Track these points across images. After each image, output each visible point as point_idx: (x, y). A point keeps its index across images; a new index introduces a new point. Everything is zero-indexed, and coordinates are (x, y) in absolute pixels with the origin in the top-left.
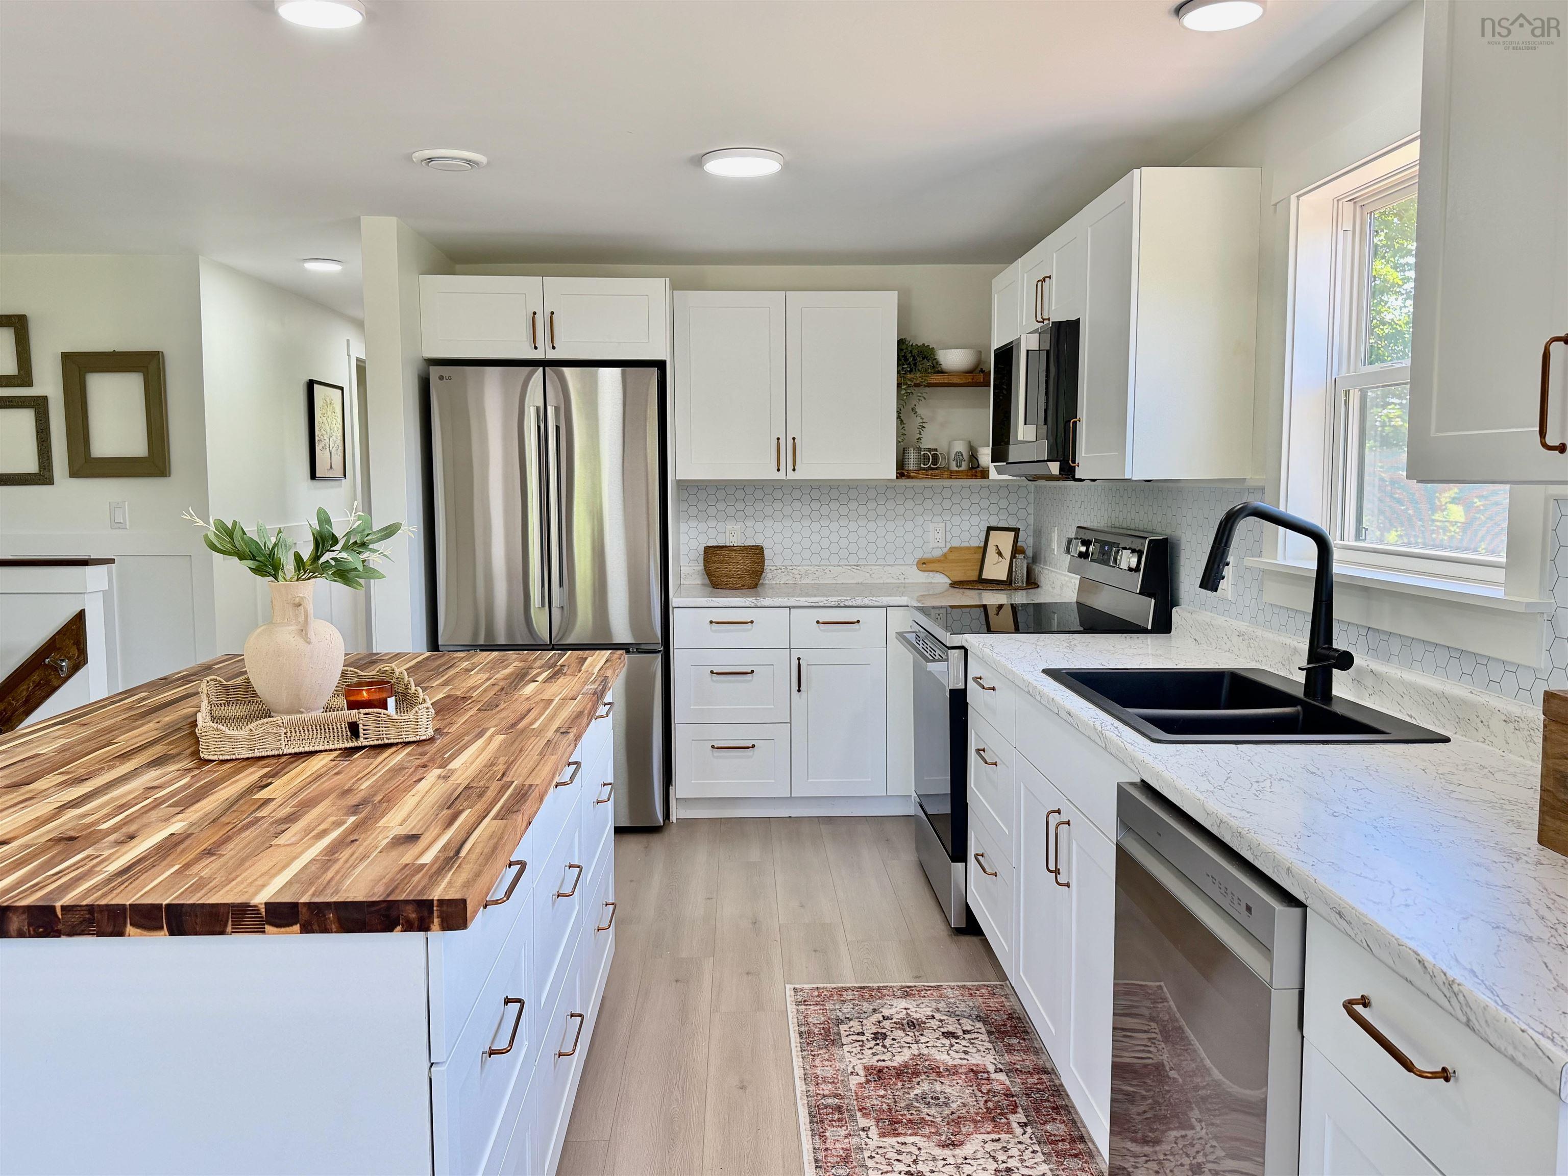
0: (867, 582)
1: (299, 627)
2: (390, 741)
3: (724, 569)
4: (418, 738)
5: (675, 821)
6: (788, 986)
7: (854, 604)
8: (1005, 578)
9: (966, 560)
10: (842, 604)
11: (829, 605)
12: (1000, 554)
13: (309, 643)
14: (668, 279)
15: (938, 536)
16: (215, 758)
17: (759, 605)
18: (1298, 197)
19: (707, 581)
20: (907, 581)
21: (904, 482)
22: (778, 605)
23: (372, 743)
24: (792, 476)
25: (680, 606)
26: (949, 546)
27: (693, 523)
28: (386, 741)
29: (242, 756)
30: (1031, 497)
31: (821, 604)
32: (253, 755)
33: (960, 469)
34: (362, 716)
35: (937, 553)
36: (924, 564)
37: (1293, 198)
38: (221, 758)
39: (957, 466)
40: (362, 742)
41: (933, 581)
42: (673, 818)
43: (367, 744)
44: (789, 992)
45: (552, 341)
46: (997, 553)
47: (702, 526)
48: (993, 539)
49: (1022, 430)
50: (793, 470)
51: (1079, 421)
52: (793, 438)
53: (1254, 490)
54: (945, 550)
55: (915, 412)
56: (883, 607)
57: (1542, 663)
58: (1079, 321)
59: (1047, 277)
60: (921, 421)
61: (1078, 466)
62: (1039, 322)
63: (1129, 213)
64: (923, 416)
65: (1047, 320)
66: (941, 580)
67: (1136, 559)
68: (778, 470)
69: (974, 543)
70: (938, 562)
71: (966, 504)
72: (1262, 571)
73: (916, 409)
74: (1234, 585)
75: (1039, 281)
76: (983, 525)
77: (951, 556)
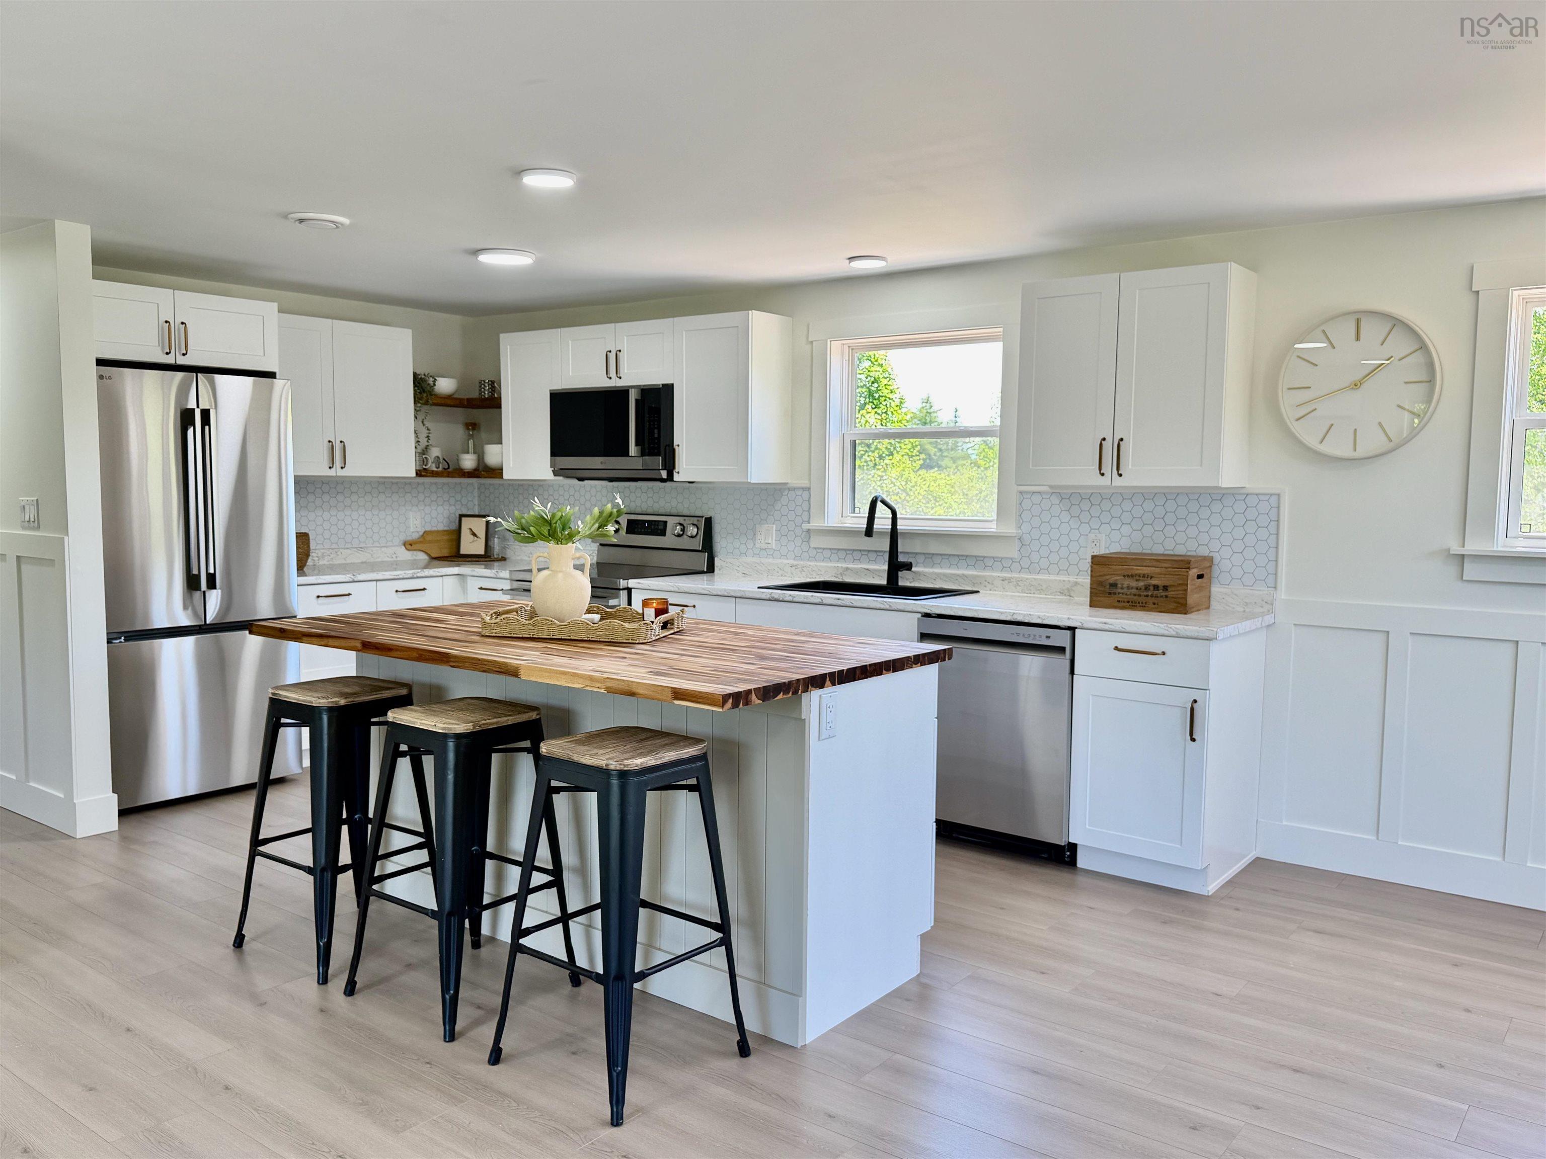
0: (370, 561)
7: (423, 575)
8: (482, 553)
9: (438, 541)
10: (415, 576)
11: (406, 577)
12: (474, 535)
14: (278, 303)
15: (415, 522)
17: (356, 579)
18: (831, 341)
20: (398, 559)
21: (421, 480)
22: (369, 579)
24: (341, 473)
26: (424, 530)
31: (401, 577)
36: (409, 545)
41: (416, 558)
45: (185, 349)
46: (472, 534)
48: (467, 523)
49: (633, 449)
50: (342, 468)
51: (678, 446)
52: (341, 442)
53: (794, 489)
54: (421, 533)
55: (424, 425)
56: (442, 576)
57: (1015, 554)
58: (673, 385)
59: (620, 351)
60: (428, 432)
61: (678, 473)
62: (610, 378)
63: (743, 334)
64: (429, 428)
65: (620, 378)
66: (422, 557)
67: (696, 530)
68: (330, 468)
69: (441, 527)
70: (421, 542)
71: (434, 497)
72: (809, 531)
73: (425, 423)
74: (777, 540)
75: (610, 351)
76: (446, 513)
77: (429, 538)
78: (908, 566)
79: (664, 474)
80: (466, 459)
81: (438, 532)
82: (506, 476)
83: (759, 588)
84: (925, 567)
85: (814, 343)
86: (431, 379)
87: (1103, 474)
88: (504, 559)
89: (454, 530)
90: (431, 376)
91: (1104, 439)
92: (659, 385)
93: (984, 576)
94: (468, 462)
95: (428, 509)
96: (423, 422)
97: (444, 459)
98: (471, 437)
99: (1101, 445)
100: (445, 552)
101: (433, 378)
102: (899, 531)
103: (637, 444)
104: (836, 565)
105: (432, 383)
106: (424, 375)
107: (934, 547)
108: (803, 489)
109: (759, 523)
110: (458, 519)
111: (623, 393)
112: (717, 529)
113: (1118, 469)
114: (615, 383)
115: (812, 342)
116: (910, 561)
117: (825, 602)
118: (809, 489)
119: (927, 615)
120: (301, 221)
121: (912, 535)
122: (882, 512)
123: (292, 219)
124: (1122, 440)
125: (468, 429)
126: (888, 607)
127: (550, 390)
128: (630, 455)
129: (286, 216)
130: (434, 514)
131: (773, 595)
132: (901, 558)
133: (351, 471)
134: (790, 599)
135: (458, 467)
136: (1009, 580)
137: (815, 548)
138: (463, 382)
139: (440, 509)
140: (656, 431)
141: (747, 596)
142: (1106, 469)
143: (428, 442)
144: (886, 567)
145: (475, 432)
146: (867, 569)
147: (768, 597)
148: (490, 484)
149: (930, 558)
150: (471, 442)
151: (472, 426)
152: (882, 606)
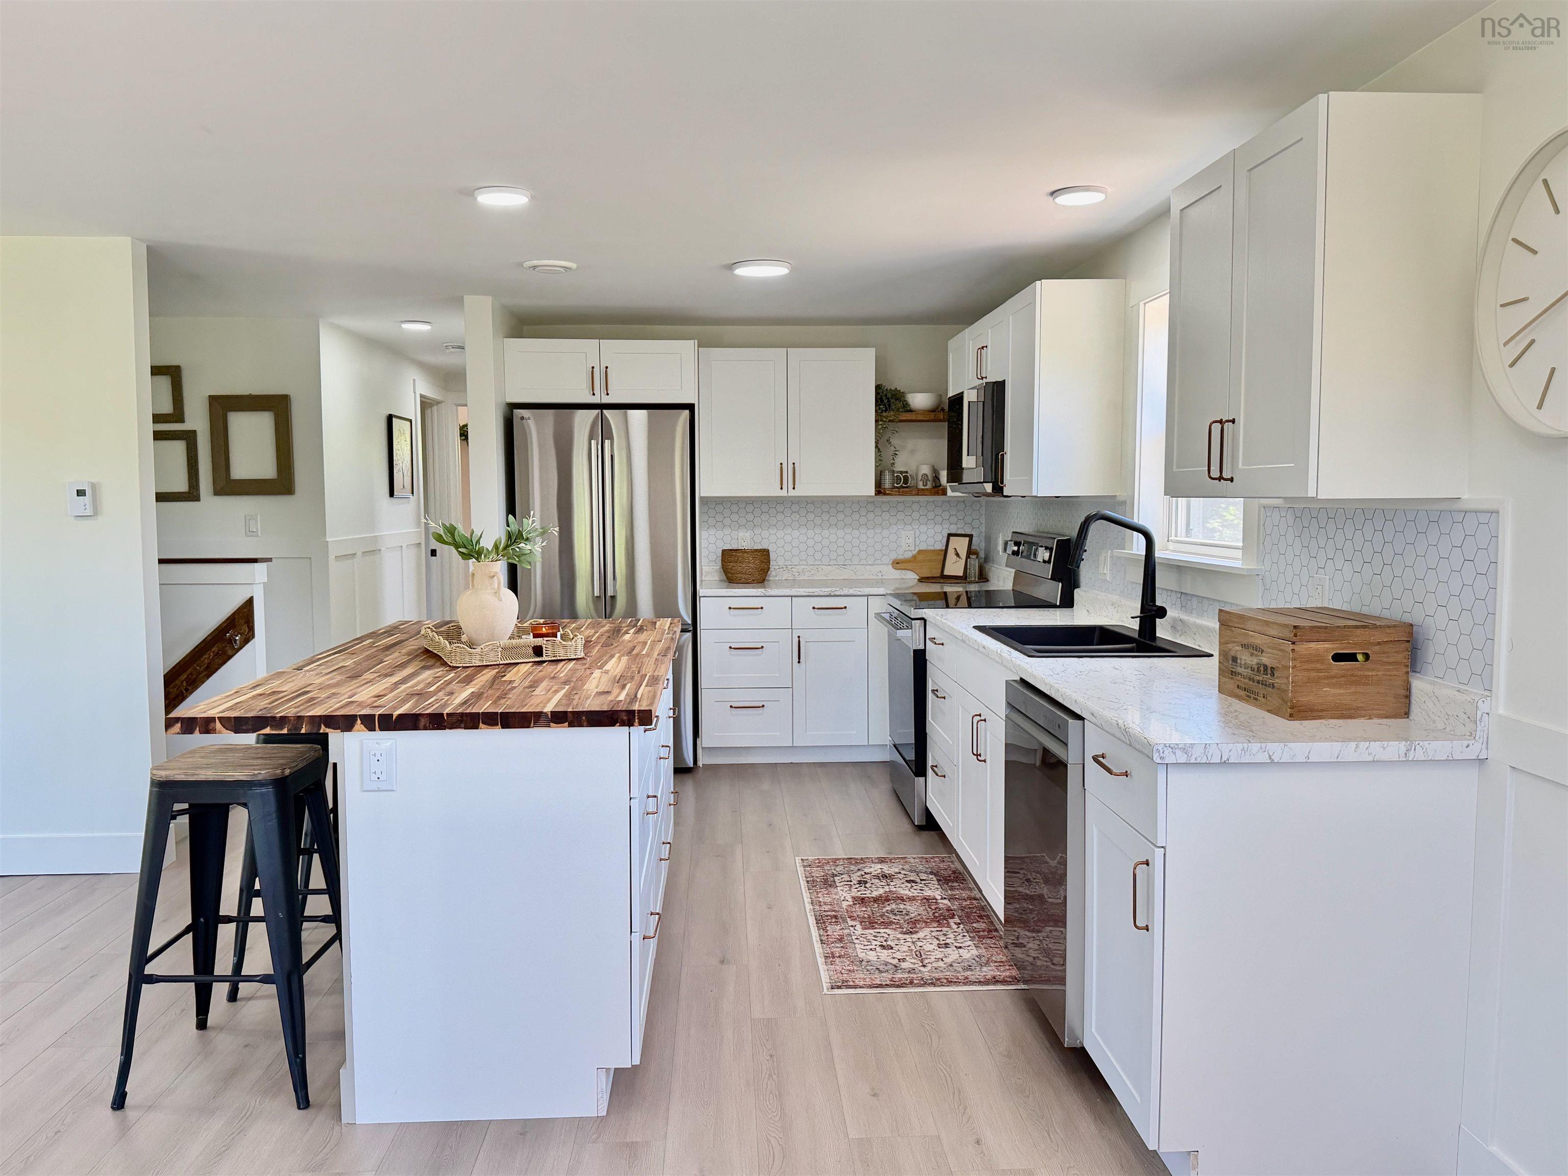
0: (852, 578)
1: (493, 591)
2: (560, 658)
3: (739, 567)
4: (577, 657)
5: (701, 766)
6: (797, 858)
7: (842, 593)
8: (961, 574)
9: (930, 561)
10: (833, 594)
11: (822, 594)
12: (957, 555)
13: (501, 601)
14: (696, 341)
15: (908, 541)
16: (461, 665)
17: (767, 594)
18: (1145, 304)
19: (724, 577)
20: (884, 577)
21: (881, 498)
22: (782, 594)
23: (550, 659)
24: (792, 493)
25: (706, 595)
26: (917, 549)
27: (712, 531)
28: (559, 658)
29: (476, 665)
30: (983, 511)
31: (816, 594)
32: (482, 664)
33: (926, 487)
34: (545, 642)
35: (909, 555)
37: (1142, 304)
38: (464, 665)
39: (923, 485)
40: (544, 658)
41: (904, 577)
42: (700, 763)
43: (548, 659)
44: (798, 860)
45: (607, 390)
46: (956, 554)
47: (720, 534)
48: (953, 543)
49: (966, 460)
50: (793, 488)
51: (1006, 453)
52: (793, 463)
54: (914, 553)
56: (866, 596)
58: (1005, 381)
59: (985, 346)
61: (1006, 486)
62: (978, 379)
65: (983, 378)
67: (1048, 554)
68: (782, 488)
74: (1110, 570)
75: (980, 349)
77: (921, 557)
78: (1163, 612)
79: (989, 487)
81: (929, 551)
85: (1133, 309)
86: (909, 396)
90: (907, 393)
99: (1210, 431)
103: (970, 454)
105: (909, 399)
113: (1221, 469)
124: (1231, 421)
130: (930, 532)
132: (1157, 600)
133: (800, 491)
137: (1131, 582)
143: (894, 459)
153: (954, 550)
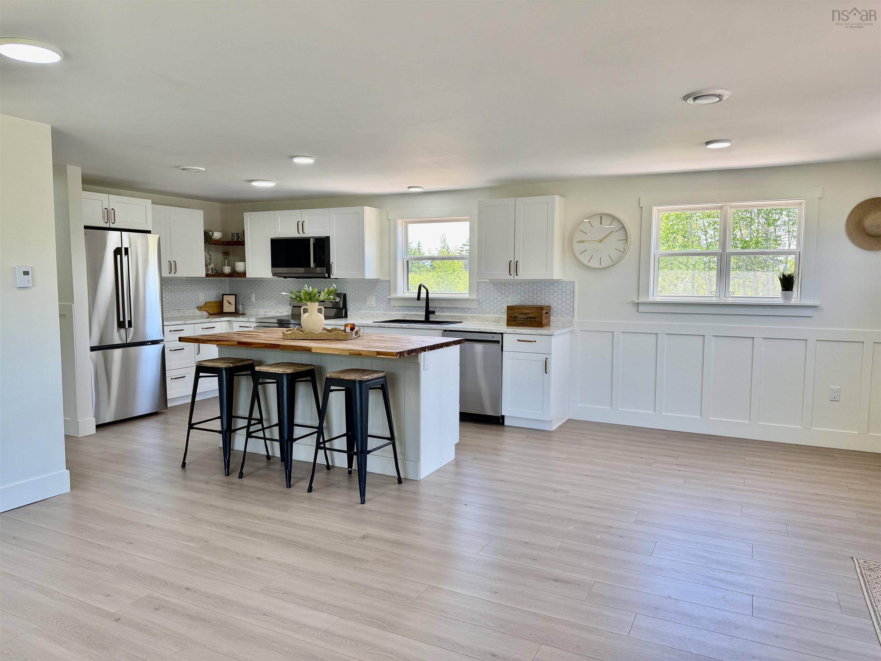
0: (183, 316)
5: (168, 407)
7: (214, 321)
8: (234, 311)
9: (213, 306)
10: (210, 321)
11: (206, 322)
12: (230, 303)
14: (152, 201)
17: (186, 323)
20: (195, 315)
21: (207, 279)
24: (174, 275)
26: (206, 301)
35: (202, 304)
36: (200, 308)
37: (397, 219)
45: (113, 221)
46: (229, 303)
48: (226, 298)
49: (312, 265)
50: (174, 273)
51: (332, 263)
52: (174, 261)
53: (383, 281)
54: (204, 303)
55: (208, 253)
56: (221, 321)
57: (476, 307)
58: (329, 237)
59: (304, 222)
60: (210, 256)
61: (333, 274)
62: (299, 233)
63: (361, 216)
64: (211, 255)
65: (304, 233)
66: (205, 313)
67: (339, 299)
68: (170, 273)
69: (213, 300)
70: (205, 307)
71: (210, 286)
72: (390, 299)
73: (209, 252)
74: (376, 303)
75: (299, 222)
76: (215, 294)
77: (208, 305)
78: (433, 313)
79: (327, 275)
80: (227, 269)
81: (212, 302)
82: (248, 276)
83: (373, 322)
84: (440, 313)
85: (391, 220)
86: (211, 233)
87: (511, 275)
88: (244, 314)
89: (219, 301)
90: (211, 231)
91: (511, 261)
92: (324, 237)
93: (464, 316)
94: (227, 270)
95: (207, 292)
96: (208, 252)
97: (215, 269)
98: (226, 258)
99: (510, 263)
100: (216, 312)
101: (212, 232)
102: (429, 298)
103: (314, 262)
104: (402, 313)
105: (212, 235)
106: (208, 231)
107: (444, 304)
108: (387, 281)
109: (367, 296)
110: (221, 297)
111: (306, 240)
112: (348, 298)
113: (516, 273)
114: (301, 235)
115: (390, 220)
116: (434, 310)
117: (403, 327)
118: (389, 281)
119: (445, 331)
120: (184, 169)
121: (435, 300)
122: (423, 290)
123: (180, 168)
124: (517, 261)
125: (225, 255)
126: (429, 328)
127: (271, 238)
128: (311, 267)
129: (178, 167)
130: (210, 294)
131: (380, 325)
132: (430, 309)
133: (179, 274)
134: (388, 326)
135: (221, 272)
136: (474, 317)
137: (393, 306)
138: (224, 234)
139: (213, 292)
140: (323, 257)
141: (369, 326)
142: (512, 273)
143: (210, 261)
144: (424, 313)
145: (228, 256)
146: (416, 314)
147: (378, 326)
148: (240, 280)
149: (442, 309)
150: (226, 261)
151: (226, 254)
152: (427, 328)
153: (227, 301)
